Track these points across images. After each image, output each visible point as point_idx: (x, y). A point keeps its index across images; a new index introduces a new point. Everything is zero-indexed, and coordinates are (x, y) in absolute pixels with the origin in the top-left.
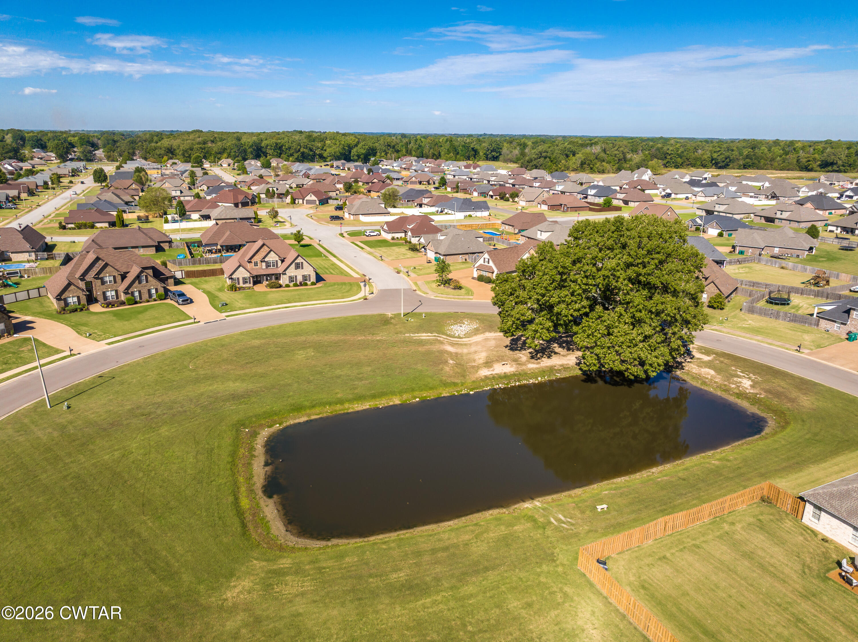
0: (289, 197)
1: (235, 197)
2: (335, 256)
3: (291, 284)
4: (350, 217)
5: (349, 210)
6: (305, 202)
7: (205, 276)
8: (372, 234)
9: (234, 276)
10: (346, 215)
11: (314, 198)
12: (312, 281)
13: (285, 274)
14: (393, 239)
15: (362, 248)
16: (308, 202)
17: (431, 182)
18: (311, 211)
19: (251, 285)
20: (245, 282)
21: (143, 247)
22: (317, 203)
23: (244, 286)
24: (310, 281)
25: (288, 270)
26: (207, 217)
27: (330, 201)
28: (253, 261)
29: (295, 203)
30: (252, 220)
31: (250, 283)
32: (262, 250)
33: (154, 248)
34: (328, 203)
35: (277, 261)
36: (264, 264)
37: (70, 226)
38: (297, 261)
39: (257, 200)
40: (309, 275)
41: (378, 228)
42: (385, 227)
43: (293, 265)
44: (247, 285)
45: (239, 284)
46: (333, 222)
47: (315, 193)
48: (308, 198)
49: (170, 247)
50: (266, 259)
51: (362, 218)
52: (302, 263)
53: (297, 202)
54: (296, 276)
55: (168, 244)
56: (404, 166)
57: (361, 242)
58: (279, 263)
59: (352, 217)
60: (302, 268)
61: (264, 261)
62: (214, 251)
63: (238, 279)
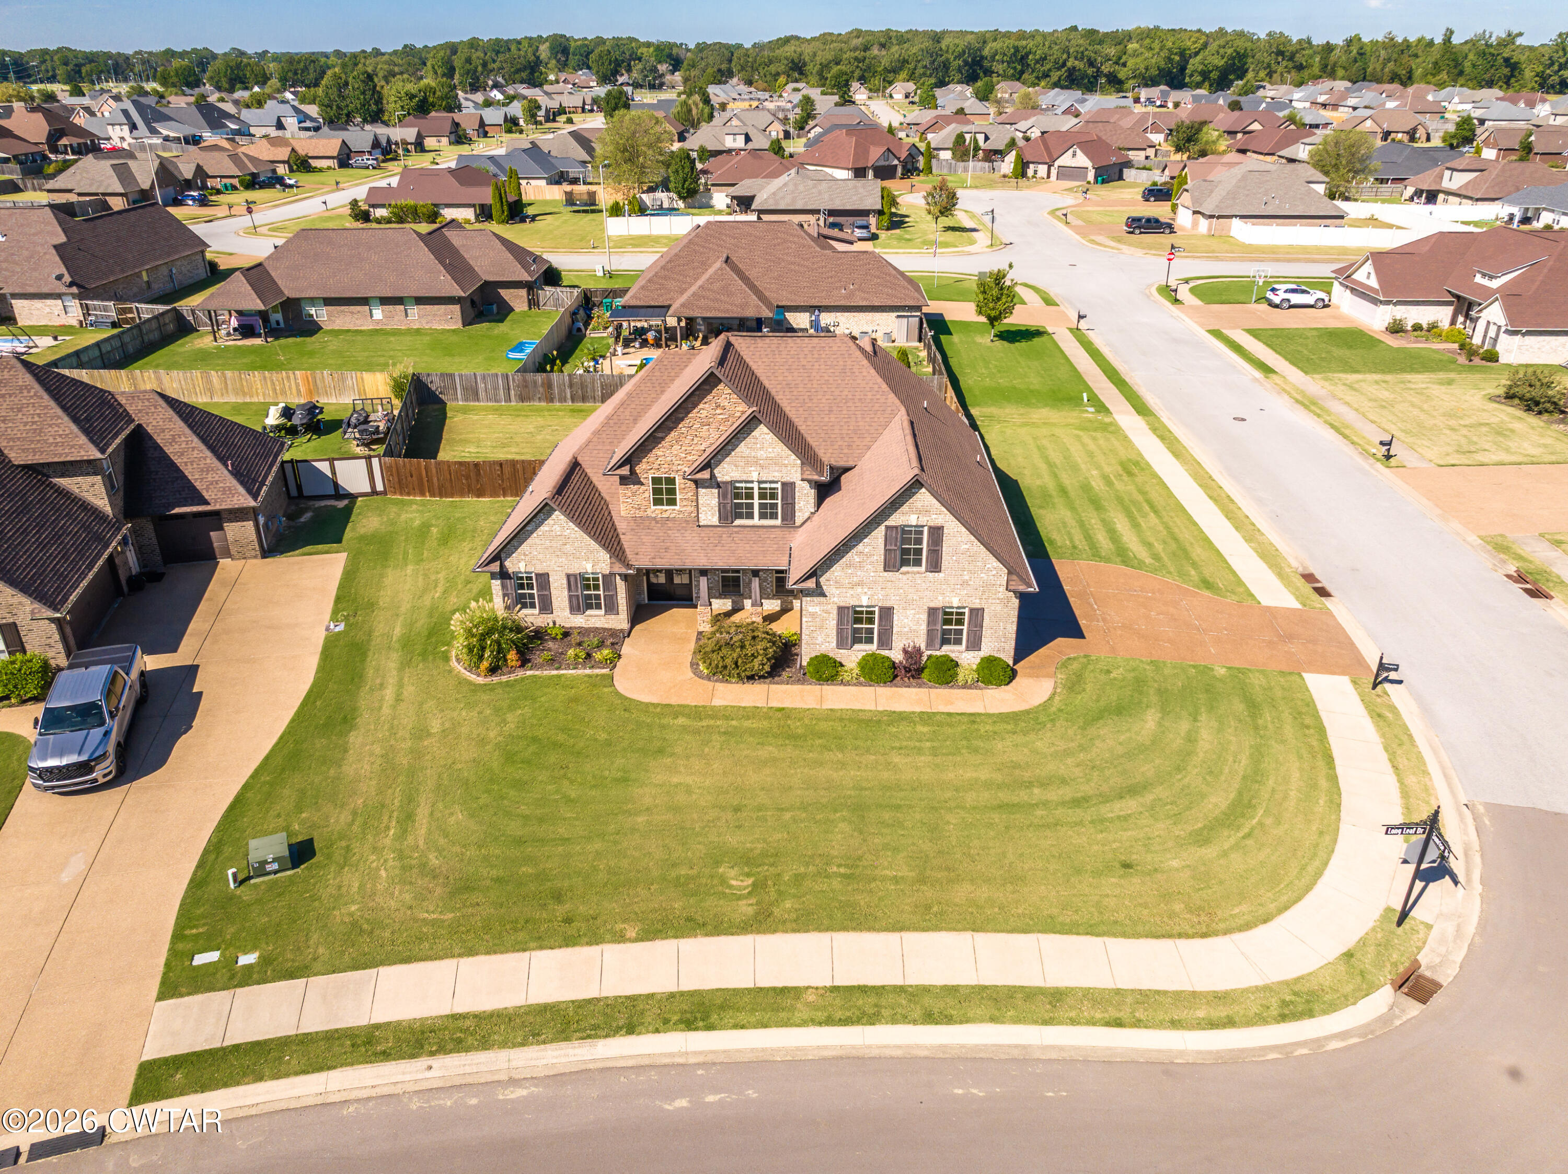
0: (1011, 157)
1: (861, 150)
2: (1142, 409)
3: (852, 657)
4: (1195, 224)
5: (1195, 200)
6: (1054, 171)
7: (480, 493)
8: (1296, 299)
9: (517, 564)
10: (1184, 218)
11: (1082, 160)
12: (988, 648)
13: (819, 592)
14: (1396, 329)
15: (1267, 370)
16: (1066, 173)
17: (1421, 133)
18: (1069, 201)
19: (620, 621)
20: (581, 604)
21: (420, 301)
22: (1091, 176)
23: (579, 621)
24: (975, 644)
25: (836, 572)
26: (745, 203)
27: (1129, 174)
28: (647, 469)
29: (1024, 175)
30: (873, 220)
31: (611, 608)
32: (704, 409)
33: (457, 308)
34: (1120, 178)
35: (789, 487)
36: (709, 500)
37: (381, 212)
38: (905, 517)
39: (921, 162)
40: (977, 613)
41: (1325, 270)
42: (1366, 275)
43: (876, 541)
44: (596, 619)
45: (546, 606)
46: (1136, 238)
47: (1090, 146)
48: (1066, 160)
49: (533, 303)
50: (726, 472)
51: (1241, 231)
52: (937, 533)
53: (1030, 172)
54: (887, 613)
55: (523, 292)
56: (1322, 99)
57: (1252, 332)
58: (805, 497)
59: (1204, 224)
60: (935, 566)
61: (713, 483)
62: (650, 336)
63: (544, 579)
